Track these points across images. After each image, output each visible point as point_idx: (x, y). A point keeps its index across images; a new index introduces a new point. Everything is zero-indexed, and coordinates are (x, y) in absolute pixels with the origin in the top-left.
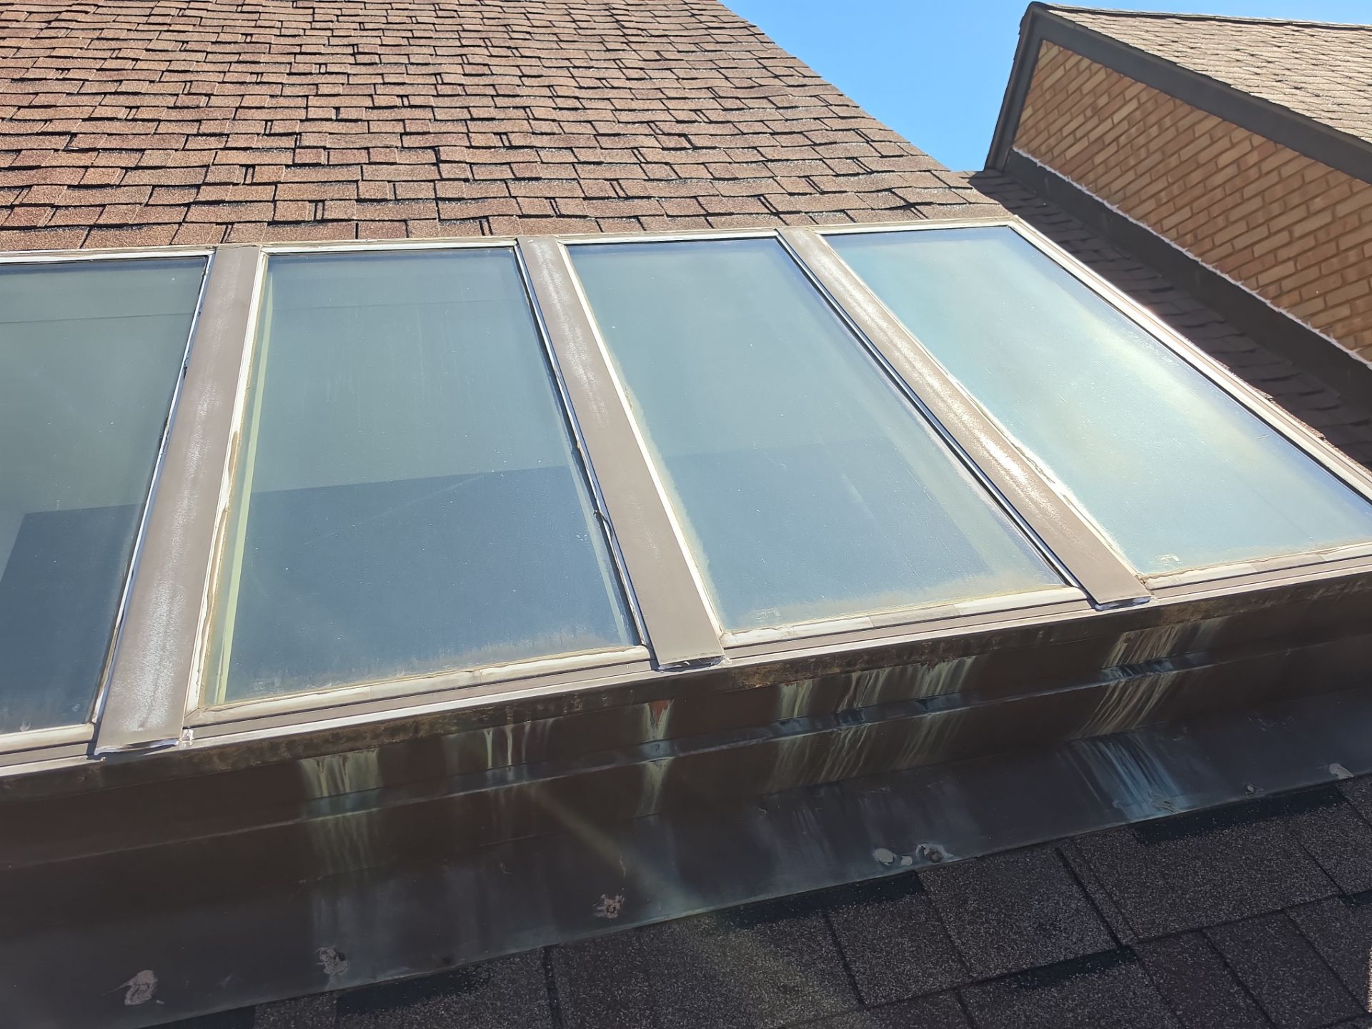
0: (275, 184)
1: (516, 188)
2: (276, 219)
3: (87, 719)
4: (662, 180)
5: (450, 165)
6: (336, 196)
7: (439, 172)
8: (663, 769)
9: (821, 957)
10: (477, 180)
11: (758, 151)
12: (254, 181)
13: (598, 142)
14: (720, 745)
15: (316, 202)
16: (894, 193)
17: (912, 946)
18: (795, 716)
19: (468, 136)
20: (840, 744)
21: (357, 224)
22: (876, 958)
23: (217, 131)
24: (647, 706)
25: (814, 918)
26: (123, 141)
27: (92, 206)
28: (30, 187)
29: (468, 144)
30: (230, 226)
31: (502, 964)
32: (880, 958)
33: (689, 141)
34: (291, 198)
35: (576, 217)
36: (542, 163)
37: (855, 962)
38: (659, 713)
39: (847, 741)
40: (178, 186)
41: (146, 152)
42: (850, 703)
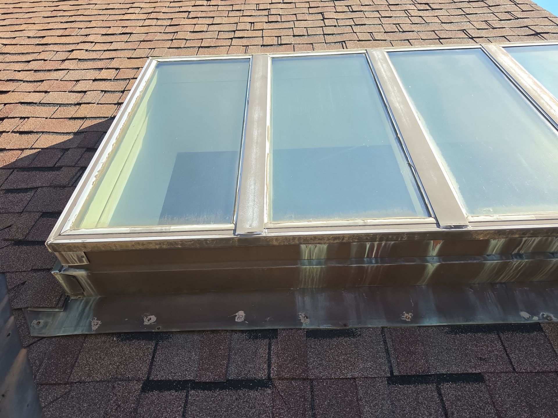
0: (262, 30)
1: (356, 29)
2: (264, 44)
3: (232, 222)
4: (418, 24)
5: (328, 20)
6: (285, 35)
7: (324, 23)
8: (435, 267)
9: (496, 349)
10: (339, 26)
11: (462, 10)
12: (254, 29)
13: (389, 8)
14: (460, 261)
15: (278, 37)
16: (529, 28)
17: (537, 352)
18: (494, 253)
19: (335, 7)
20: (511, 267)
21: (294, 46)
22: (521, 354)
23: (239, 9)
24: (432, 242)
25: (493, 334)
26: (207, 14)
27: (198, 39)
28: (177, 32)
29: (335, 11)
30: (247, 47)
31: (366, 330)
32: (522, 354)
33: (430, 7)
34: (269, 36)
35: (382, 40)
36: (366, 17)
37: (511, 354)
38: (436, 245)
39: (515, 266)
40: (227, 31)
41: (215, 18)
42: (519, 251)
